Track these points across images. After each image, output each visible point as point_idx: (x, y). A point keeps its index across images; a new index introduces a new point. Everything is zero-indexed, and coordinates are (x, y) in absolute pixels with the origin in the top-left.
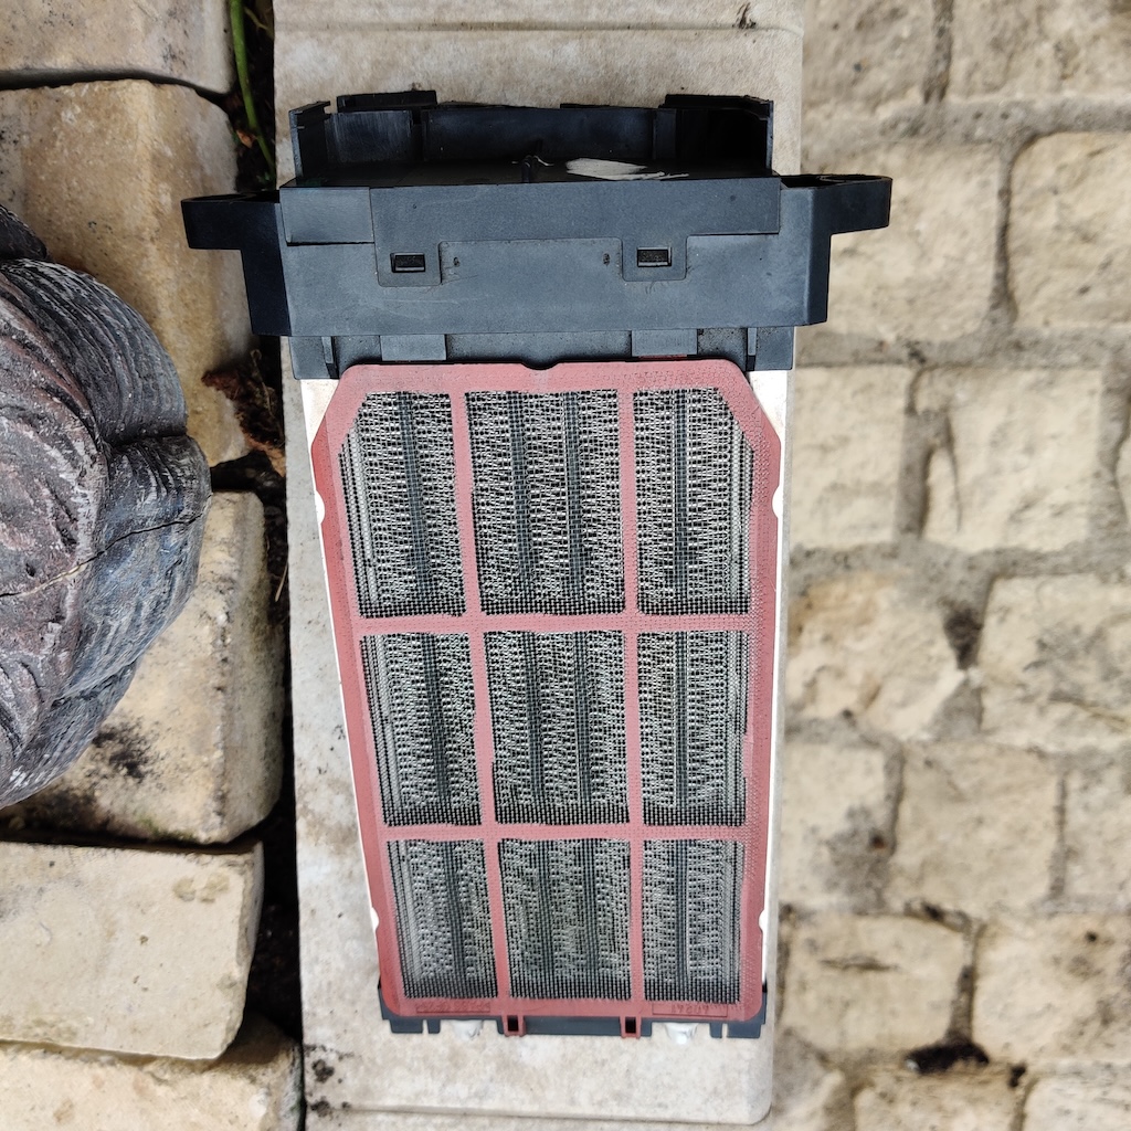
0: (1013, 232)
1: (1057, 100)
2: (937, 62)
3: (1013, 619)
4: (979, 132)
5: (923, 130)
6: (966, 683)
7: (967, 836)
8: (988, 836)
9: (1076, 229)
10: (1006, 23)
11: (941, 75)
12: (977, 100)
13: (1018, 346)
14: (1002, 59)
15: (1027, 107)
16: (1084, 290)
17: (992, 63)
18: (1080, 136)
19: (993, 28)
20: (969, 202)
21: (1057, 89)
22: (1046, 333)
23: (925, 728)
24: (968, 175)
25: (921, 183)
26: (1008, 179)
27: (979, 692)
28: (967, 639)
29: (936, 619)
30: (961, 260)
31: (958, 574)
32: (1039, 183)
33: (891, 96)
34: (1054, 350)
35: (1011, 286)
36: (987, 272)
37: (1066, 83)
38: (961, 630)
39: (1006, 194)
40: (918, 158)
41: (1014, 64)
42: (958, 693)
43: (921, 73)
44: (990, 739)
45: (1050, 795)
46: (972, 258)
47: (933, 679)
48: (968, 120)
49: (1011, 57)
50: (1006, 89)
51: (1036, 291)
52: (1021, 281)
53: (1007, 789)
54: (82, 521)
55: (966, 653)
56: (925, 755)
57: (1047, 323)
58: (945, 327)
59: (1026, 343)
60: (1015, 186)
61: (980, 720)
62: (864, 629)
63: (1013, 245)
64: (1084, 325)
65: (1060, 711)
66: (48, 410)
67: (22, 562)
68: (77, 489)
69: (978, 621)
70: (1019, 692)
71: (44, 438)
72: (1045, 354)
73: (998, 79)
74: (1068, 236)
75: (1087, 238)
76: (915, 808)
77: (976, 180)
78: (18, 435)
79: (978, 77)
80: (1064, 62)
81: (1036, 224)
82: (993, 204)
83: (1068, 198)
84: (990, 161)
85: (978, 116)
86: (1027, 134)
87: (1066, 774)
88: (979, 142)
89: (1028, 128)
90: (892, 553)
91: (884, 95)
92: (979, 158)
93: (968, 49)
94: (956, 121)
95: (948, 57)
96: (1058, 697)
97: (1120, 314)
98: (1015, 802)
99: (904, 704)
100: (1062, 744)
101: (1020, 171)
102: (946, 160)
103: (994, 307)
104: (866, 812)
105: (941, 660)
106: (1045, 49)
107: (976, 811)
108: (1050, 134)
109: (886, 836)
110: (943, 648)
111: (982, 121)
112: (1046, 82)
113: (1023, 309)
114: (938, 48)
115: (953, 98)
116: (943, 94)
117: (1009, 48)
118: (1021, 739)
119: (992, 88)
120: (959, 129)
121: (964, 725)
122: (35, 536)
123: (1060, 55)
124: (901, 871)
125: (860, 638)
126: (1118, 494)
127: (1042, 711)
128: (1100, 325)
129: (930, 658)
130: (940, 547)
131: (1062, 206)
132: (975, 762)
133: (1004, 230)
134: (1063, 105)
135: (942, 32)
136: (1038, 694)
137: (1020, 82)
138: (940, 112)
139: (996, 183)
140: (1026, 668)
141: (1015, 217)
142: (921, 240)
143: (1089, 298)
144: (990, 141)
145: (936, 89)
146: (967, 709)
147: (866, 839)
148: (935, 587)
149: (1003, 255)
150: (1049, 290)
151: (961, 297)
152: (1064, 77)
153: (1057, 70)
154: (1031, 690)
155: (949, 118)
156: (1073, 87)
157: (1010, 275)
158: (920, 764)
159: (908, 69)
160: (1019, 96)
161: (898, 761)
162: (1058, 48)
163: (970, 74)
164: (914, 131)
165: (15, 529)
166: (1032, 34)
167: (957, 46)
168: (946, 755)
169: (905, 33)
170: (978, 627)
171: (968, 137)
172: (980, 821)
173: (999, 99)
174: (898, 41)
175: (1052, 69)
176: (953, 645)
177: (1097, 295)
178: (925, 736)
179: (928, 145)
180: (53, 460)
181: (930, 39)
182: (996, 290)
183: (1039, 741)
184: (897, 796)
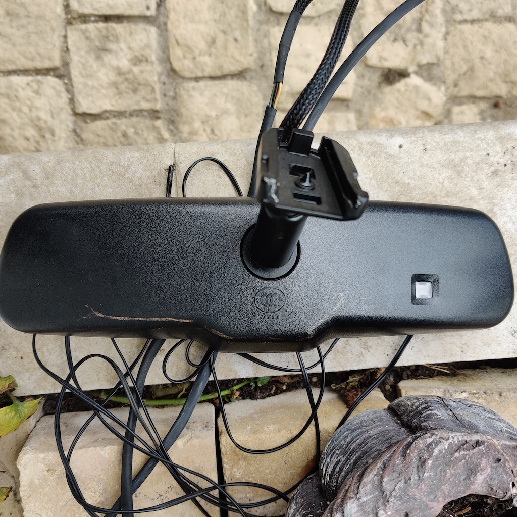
0: (213, 74)
1: (156, 62)
2: (144, 116)
3: (385, 54)
4: (171, 94)
5: (172, 118)
6: (416, 73)
7: (490, 63)
8: (489, 53)
9: (210, 47)
10: (126, 88)
11: (149, 113)
12: (158, 95)
13: (262, 66)
14: (141, 88)
15: (160, 75)
16: (236, 40)
17: (143, 92)
18: (171, 51)
19: (128, 93)
20: (202, 94)
21: (152, 63)
22: (255, 55)
23: (439, 89)
24: (190, 96)
25: (195, 116)
26: (191, 79)
27: (420, 66)
28: (396, 75)
29: (387, 89)
30: (227, 95)
31: (366, 82)
32: (191, 66)
33: (159, 133)
34: (262, 50)
35: (236, 72)
36: (231, 84)
37: (149, 59)
38: (391, 78)
39: (197, 79)
40: (184, 118)
41: (143, 82)
42: (421, 76)
43: (148, 122)
44: (441, 58)
45: (466, 27)
46: (225, 91)
47: (416, 88)
48: (167, 99)
49: (139, 84)
50: (153, 84)
51: (238, 61)
52: (234, 68)
53: (465, 47)
54: (465, 438)
55: (403, 74)
56: (452, 88)
57: (251, 55)
58: (256, 99)
59: (260, 64)
60: (194, 75)
61: (433, 64)
62: (395, 122)
63: (219, 73)
64: (251, 38)
65: (425, 27)
66: (415, 455)
67: (495, 465)
68: (451, 440)
69: (387, 70)
70: (418, 48)
71: (430, 456)
72: (265, 54)
73: (149, 89)
74: (213, 50)
75: (213, 42)
76: (478, 89)
77: (192, 93)
78: (431, 468)
79: (149, 97)
80: (140, 61)
81: (209, 64)
82: (202, 84)
83: (197, 52)
84: (183, 87)
85: (165, 95)
86: (171, 73)
87: (455, 21)
88: (176, 93)
89: (168, 73)
90: (359, 113)
91: (159, 136)
92: (183, 92)
93: (138, 103)
94: (167, 104)
95: (141, 111)
96: (419, 30)
97: (245, 24)
98: (471, 43)
99: (429, 100)
100: (441, 24)
101: (187, 74)
102: (184, 107)
103: (245, 78)
104: (482, 113)
105: (406, 85)
106: (136, 70)
107: (477, 60)
108: (171, 63)
109: (493, 101)
110: (401, 85)
111: (167, 94)
112: (149, 68)
113: (246, 66)
114: (137, 116)
115: (158, 106)
116: (157, 111)
117: (136, 85)
118: (441, 44)
119: (153, 90)
120: (170, 103)
121: (436, 71)
122: (481, 459)
123: (138, 63)
124: (510, 92)
125: (400, 123)
126: (324, 14)
127: (426, 36)
128: (250, 31)
129: (406, 90)
130: (355, 91)
131: (200, 55)
132: (453, 64)
133: (212, 78)
134: (159, 60)
135: (131, 115)
136: (418, 39)
137: (150, 79)
138: (164, 111)
139: (192, 84)
140: (407, 46)
141: (206, 74)
142: (219, 114)
143: (239, 38)
144: (175, 89)
145: (154, 114)
146: (428, 71)
147: (496, 110)
148: (373, 92)
149: (223, 77)
150: (237, 56)
151: (243, 94)
152: (147, 60)
153: (144, 64)
154: (417, 42)
155: (167, 107)
156: (151, 56)
157: (232, 73)
158: (457, 89)
159: (147, 128)
160: (156, 78)
161: (456, 100)
162: (135, 64)
163: (148, 101)
164: (172, 122)
165: (479, 468)
166: (130, 76)
167: (136, 107)
168: (451, 78)
169: (132, 130)
170: (390, 70)
171: (174, 98)
172: (482, 58)
173: (157, 87)
174: (136, 133)
175: (144, 66)
176: (399, 81)
177: (238, 34)
178: (443, 88)
179: (178, 115)
180: (440, 451)
181: (134, 119)
182: (238, 79)
183: (441, 36)
184: (473, 99)
